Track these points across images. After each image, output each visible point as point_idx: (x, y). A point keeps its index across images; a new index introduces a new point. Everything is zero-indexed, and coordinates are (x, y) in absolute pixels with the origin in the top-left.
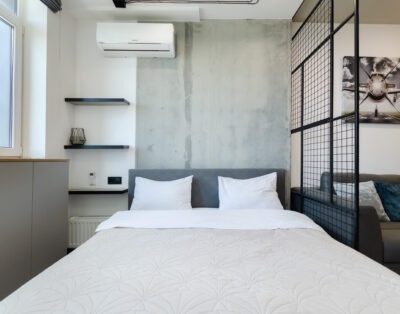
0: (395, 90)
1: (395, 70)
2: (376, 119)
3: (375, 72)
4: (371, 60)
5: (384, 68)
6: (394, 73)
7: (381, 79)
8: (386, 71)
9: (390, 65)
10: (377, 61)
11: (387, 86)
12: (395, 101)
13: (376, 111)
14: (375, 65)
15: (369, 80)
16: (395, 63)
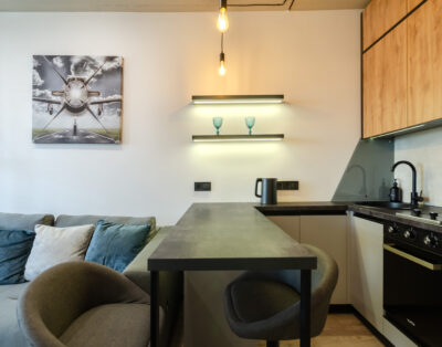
0: (101, 99)
1: (99, 72)
2: (75, 138)
3: (73, 75)
4: (67, 60)
5: (85, 70)
6: (98, 77)
7: (81, 85)
8: (88, 74)
9: (92, 67)
10: (75, 61)
11: (89, 94)
12: (100, 114)
13: (75, 127)
14: (72, 67)
15: (64, 87)
16: (100, 63)
